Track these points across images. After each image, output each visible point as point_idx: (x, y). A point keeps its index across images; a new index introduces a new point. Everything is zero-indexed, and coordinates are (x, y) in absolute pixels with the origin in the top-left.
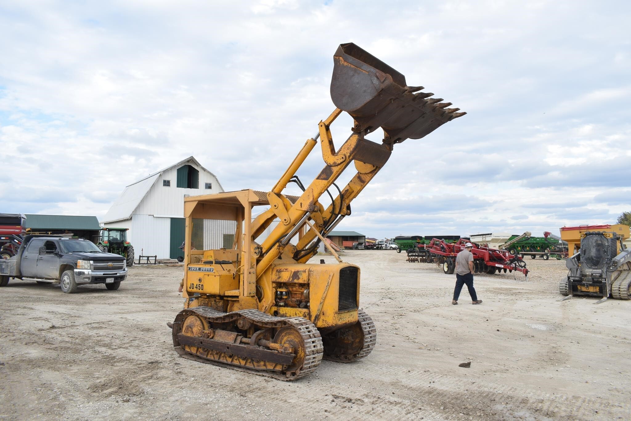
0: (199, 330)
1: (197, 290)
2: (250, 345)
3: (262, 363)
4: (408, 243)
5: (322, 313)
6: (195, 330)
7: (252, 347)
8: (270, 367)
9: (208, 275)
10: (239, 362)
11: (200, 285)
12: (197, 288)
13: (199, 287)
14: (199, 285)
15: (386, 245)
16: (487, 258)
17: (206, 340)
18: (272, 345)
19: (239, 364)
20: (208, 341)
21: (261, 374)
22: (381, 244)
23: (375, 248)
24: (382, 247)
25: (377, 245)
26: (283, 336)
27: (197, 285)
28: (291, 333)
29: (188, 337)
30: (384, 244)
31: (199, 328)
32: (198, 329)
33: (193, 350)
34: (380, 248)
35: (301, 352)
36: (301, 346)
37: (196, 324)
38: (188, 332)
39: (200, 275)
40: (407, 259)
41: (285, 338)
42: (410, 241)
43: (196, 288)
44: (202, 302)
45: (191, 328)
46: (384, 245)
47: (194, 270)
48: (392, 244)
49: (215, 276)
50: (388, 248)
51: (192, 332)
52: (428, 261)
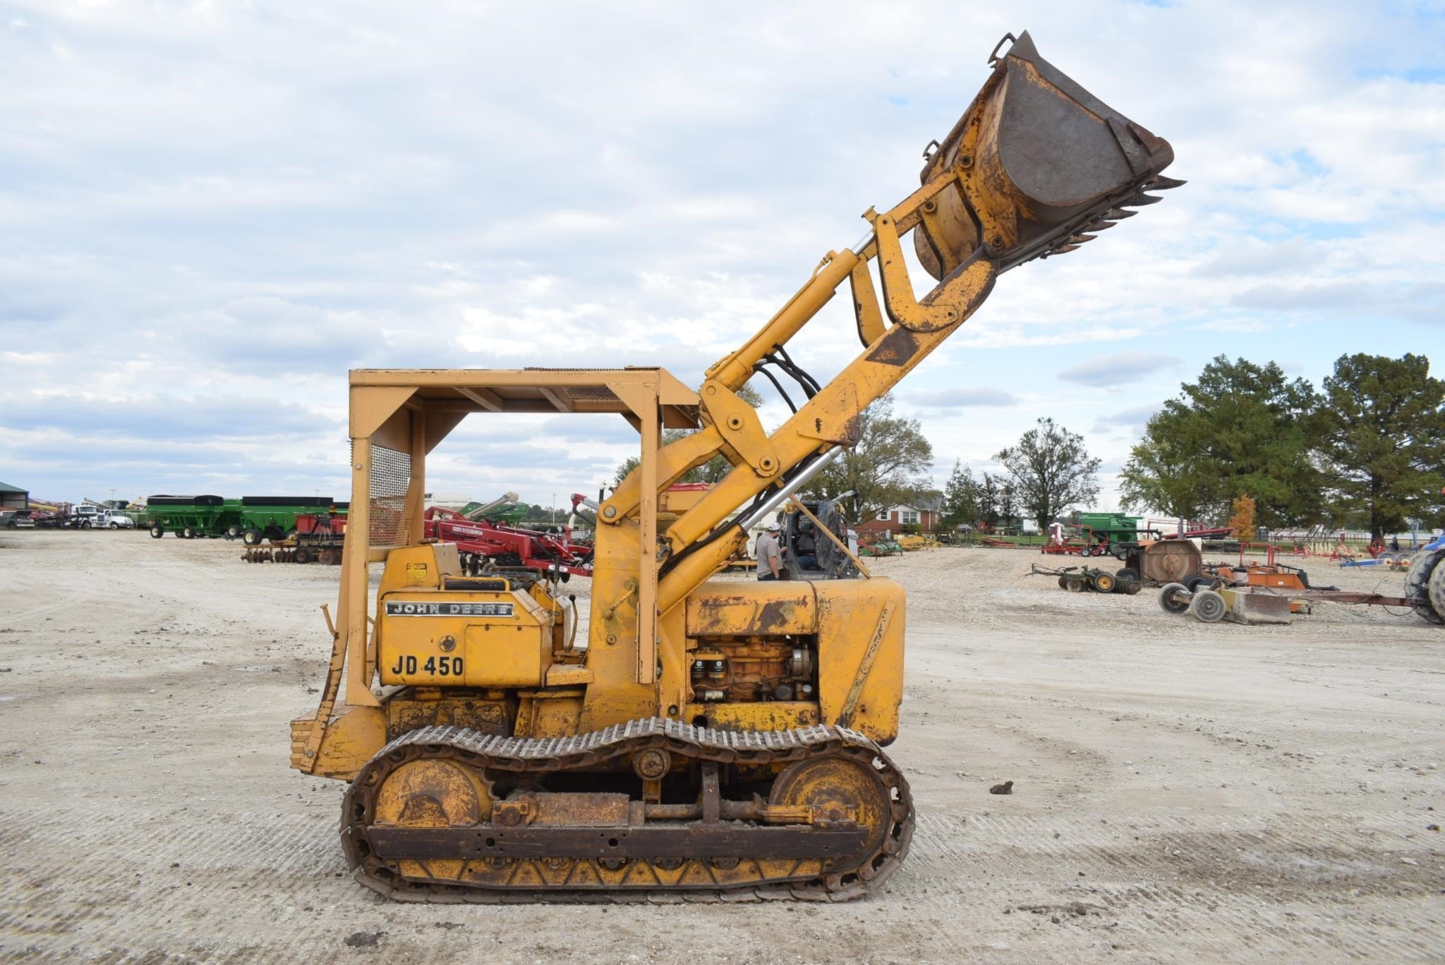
0: (466, 803)
1: (432, 677)
2: (704, 822)
3: (745, 867)
4: (184, 513)
5: (859, 709)
6: (452, 804)
7: (713, 825)
8: (773, 872)
9: (487, 627)
10: (651, 877)
11: (447, 658)
12: (433, 670)
13: (442, 665)
14: (442, 659)
15: (101, 518)
16: (526, 550)
17: (513, 832)
18: (775, 811)
19: (654, 884)
20: (521, 833)
21: (737, 898)
22: (87, 516)
23: (67, 524)
24: (90, 523)
25: (74, 516)
26: (800, 781)
27: (431, 660)
28: (829, 770)
29: (427, 832)
30: (94, 515)
31: (465, 798)
32: (462, 801)
33: (446, 871)
34: (83, 525)
35: (866, 815)
36: (865, 802)
37: (451, 786)
38: (421, 817)
39: (451, 626)
40: (244, 554)
41: (809, 788)
42: (191, 509)
43: (426, 668)
44: (406, 713)
45: (432, 799)
46: (95, 518)
47: (415, 612)
48: (115, 514)
49: (519, 629)
50: (107, 526)
51: (443, 813)
52: (300, 560)
